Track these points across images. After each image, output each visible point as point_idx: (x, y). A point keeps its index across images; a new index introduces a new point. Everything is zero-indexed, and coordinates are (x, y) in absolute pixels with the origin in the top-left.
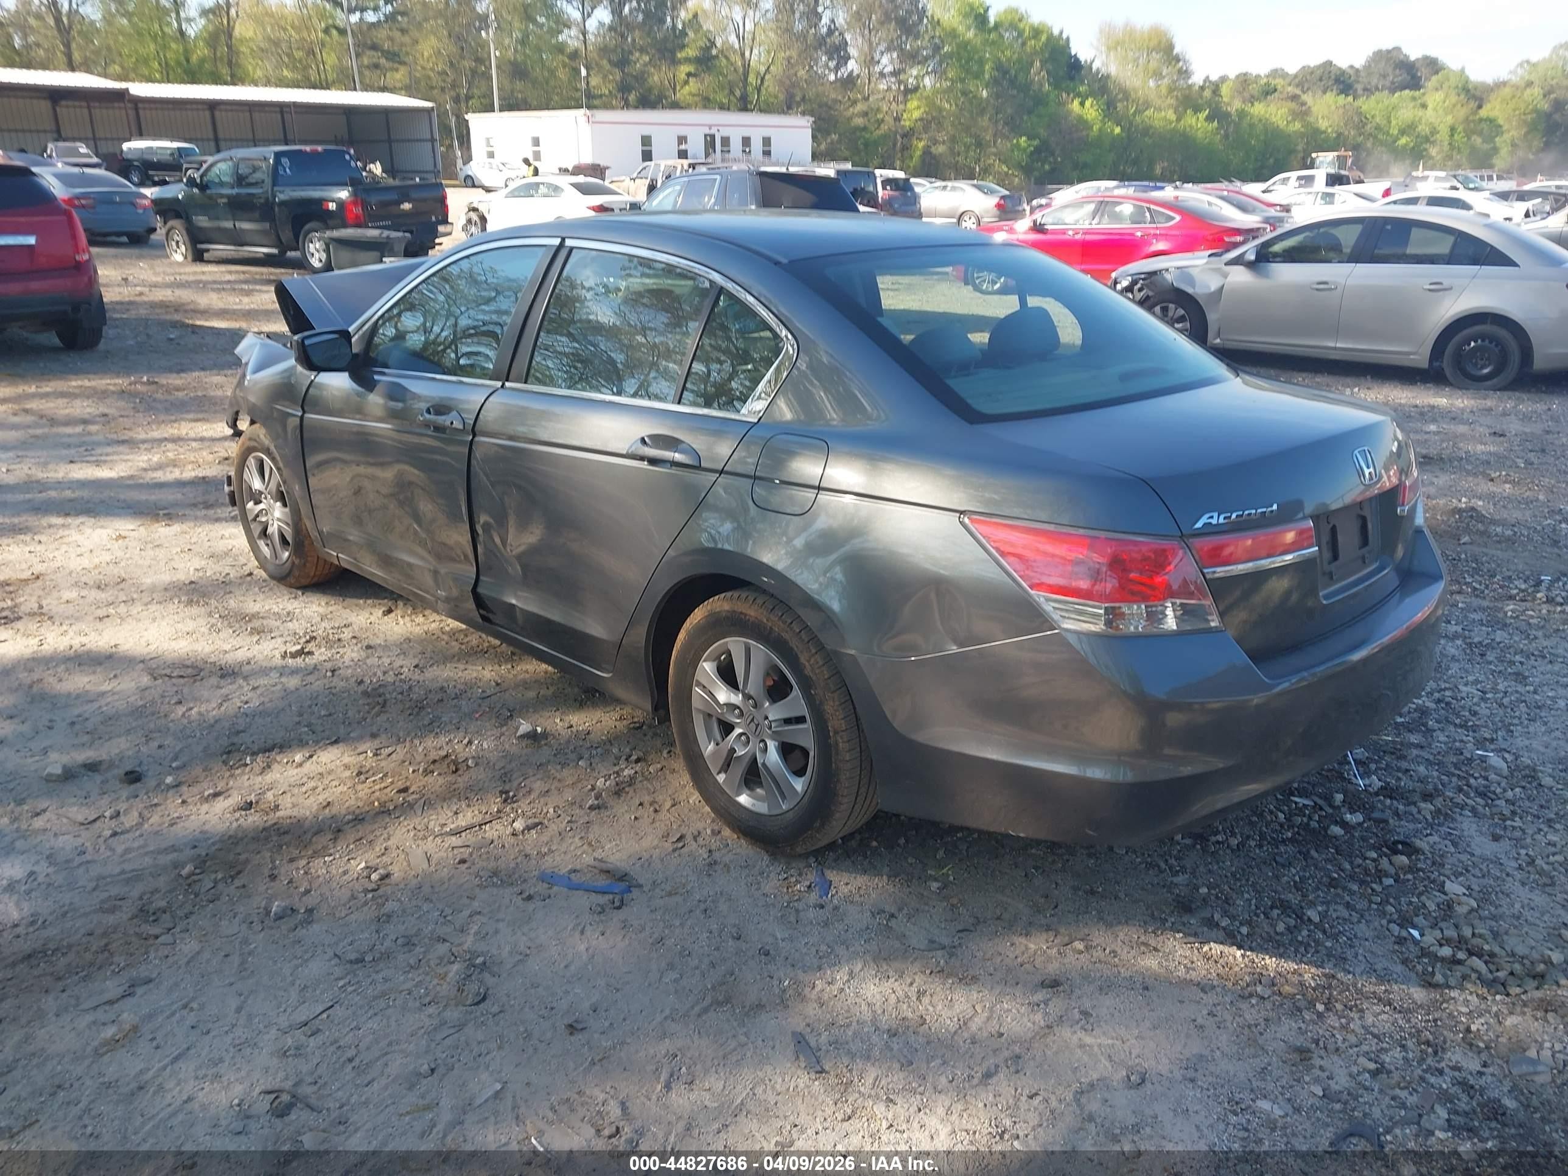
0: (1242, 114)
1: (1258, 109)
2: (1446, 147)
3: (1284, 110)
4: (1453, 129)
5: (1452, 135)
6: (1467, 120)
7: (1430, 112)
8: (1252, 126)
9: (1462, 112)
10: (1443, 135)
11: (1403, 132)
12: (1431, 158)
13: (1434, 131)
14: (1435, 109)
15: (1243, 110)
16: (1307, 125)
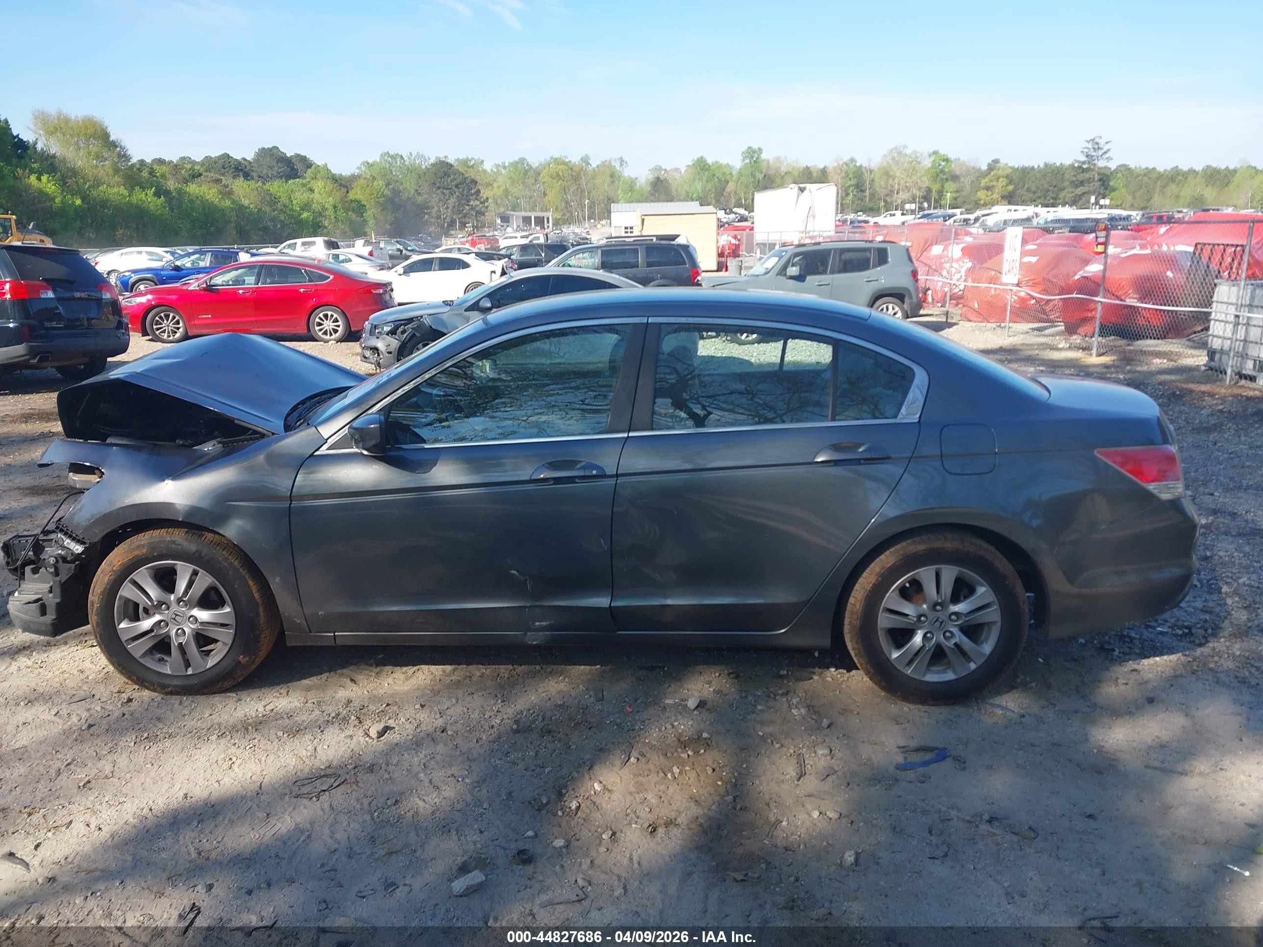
0: (180, 192)
1: (193, 188)
2: (333, 220)
3: (214, 190)
4: (335, 207)
5: (336, 211)
6: (343, 201)
7: (316, 196)
8: (191, 201)
9: (338, 195)
10: (330, 212)
11: (303, 209)
12: (325, 227)
13: (325, 209)
14: (320, 193)
15: (181, 189)
16: (233, 202)
